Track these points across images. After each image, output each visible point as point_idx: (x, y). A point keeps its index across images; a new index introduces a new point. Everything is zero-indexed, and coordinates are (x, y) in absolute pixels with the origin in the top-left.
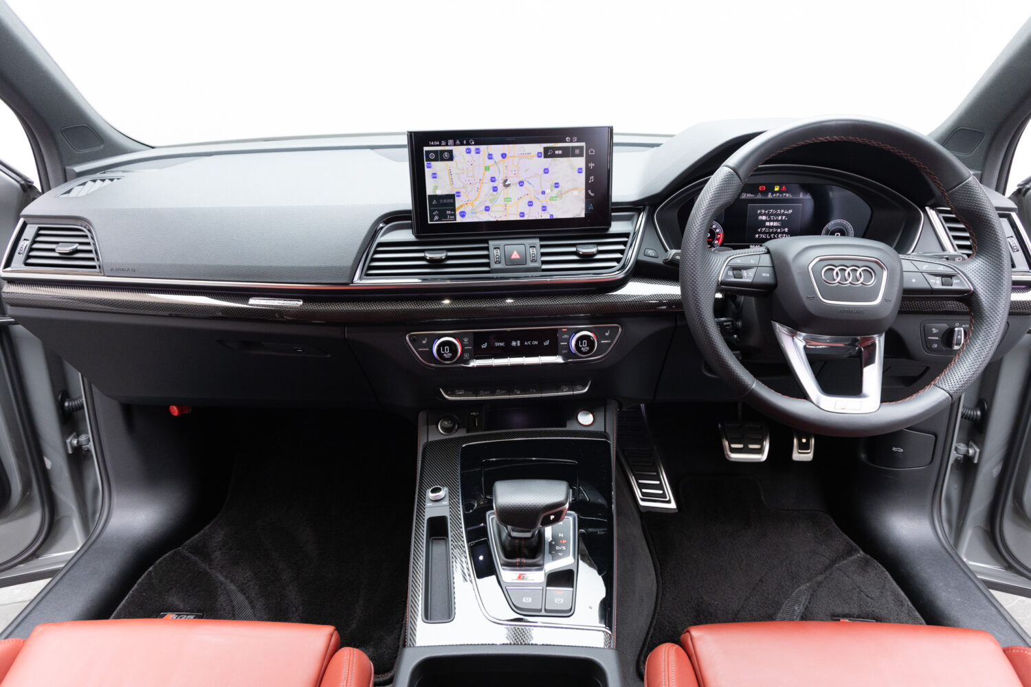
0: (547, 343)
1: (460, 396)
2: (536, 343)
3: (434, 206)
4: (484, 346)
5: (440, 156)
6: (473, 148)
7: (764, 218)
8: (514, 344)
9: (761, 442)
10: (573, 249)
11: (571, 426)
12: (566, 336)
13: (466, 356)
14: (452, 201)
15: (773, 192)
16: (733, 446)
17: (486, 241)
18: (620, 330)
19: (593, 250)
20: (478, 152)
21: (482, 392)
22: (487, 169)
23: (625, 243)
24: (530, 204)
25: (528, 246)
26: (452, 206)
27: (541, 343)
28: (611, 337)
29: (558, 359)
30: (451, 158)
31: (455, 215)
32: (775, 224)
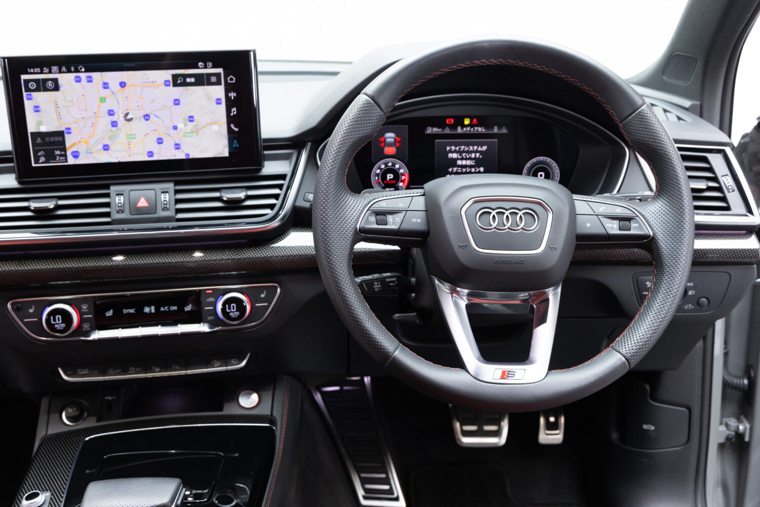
0: (188, 308)
1: (83, 376)
2: (175, 308)
3: (39, 145)
4: (109, 313)
5: (42, 86)
6: (83, 76)
7: (455, 156)
8: (147, 310)
9: (498, 422)
10: (217, 194)
11: (229, 410)
12: (211, 299)
13: (86, 326)
14: (60, 139)
15: (463, 126)
16: (466, 428)
17: (107, 187)
18: (279, 290)
19: (242, 195)
20: (90, 80)
21: (111, 371)
22: (103, 100)
23: (280, 187)
24: (160, 141)
25: (159, 192)
26: (62, 146)
27: (181, 308)
28: (269, 299)
29: (203, 328)
30: (57, 88)
31: (65, 156)
32: (469, 163)
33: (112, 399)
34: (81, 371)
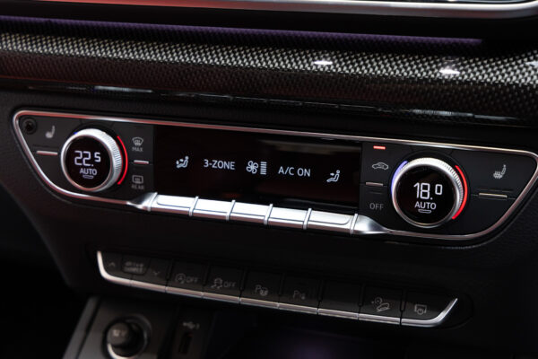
33: (194, 329)
34: (132, 266)
